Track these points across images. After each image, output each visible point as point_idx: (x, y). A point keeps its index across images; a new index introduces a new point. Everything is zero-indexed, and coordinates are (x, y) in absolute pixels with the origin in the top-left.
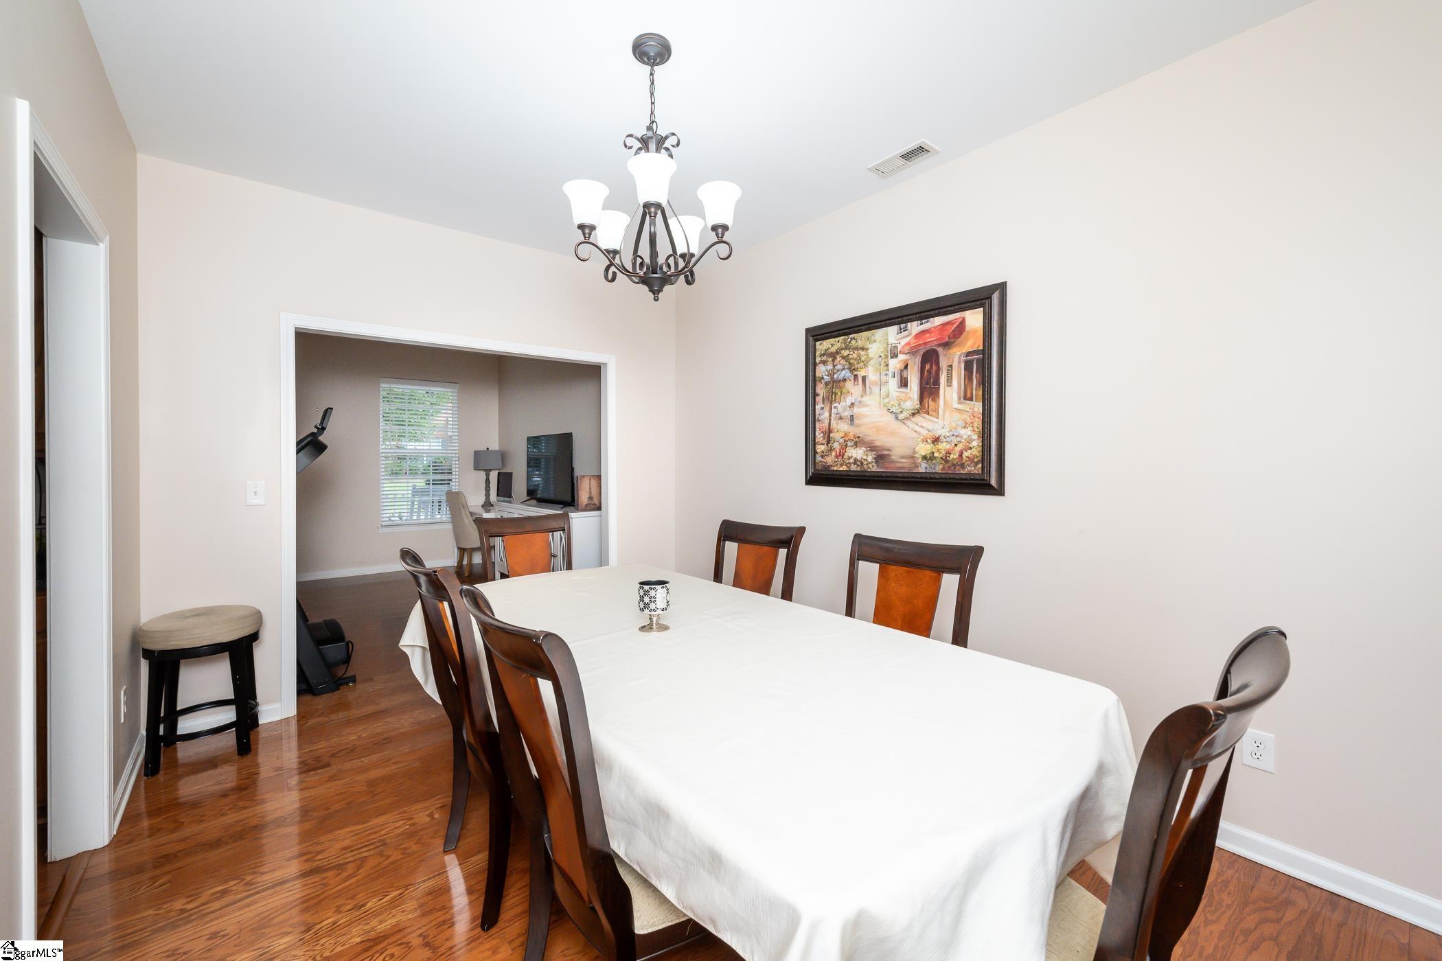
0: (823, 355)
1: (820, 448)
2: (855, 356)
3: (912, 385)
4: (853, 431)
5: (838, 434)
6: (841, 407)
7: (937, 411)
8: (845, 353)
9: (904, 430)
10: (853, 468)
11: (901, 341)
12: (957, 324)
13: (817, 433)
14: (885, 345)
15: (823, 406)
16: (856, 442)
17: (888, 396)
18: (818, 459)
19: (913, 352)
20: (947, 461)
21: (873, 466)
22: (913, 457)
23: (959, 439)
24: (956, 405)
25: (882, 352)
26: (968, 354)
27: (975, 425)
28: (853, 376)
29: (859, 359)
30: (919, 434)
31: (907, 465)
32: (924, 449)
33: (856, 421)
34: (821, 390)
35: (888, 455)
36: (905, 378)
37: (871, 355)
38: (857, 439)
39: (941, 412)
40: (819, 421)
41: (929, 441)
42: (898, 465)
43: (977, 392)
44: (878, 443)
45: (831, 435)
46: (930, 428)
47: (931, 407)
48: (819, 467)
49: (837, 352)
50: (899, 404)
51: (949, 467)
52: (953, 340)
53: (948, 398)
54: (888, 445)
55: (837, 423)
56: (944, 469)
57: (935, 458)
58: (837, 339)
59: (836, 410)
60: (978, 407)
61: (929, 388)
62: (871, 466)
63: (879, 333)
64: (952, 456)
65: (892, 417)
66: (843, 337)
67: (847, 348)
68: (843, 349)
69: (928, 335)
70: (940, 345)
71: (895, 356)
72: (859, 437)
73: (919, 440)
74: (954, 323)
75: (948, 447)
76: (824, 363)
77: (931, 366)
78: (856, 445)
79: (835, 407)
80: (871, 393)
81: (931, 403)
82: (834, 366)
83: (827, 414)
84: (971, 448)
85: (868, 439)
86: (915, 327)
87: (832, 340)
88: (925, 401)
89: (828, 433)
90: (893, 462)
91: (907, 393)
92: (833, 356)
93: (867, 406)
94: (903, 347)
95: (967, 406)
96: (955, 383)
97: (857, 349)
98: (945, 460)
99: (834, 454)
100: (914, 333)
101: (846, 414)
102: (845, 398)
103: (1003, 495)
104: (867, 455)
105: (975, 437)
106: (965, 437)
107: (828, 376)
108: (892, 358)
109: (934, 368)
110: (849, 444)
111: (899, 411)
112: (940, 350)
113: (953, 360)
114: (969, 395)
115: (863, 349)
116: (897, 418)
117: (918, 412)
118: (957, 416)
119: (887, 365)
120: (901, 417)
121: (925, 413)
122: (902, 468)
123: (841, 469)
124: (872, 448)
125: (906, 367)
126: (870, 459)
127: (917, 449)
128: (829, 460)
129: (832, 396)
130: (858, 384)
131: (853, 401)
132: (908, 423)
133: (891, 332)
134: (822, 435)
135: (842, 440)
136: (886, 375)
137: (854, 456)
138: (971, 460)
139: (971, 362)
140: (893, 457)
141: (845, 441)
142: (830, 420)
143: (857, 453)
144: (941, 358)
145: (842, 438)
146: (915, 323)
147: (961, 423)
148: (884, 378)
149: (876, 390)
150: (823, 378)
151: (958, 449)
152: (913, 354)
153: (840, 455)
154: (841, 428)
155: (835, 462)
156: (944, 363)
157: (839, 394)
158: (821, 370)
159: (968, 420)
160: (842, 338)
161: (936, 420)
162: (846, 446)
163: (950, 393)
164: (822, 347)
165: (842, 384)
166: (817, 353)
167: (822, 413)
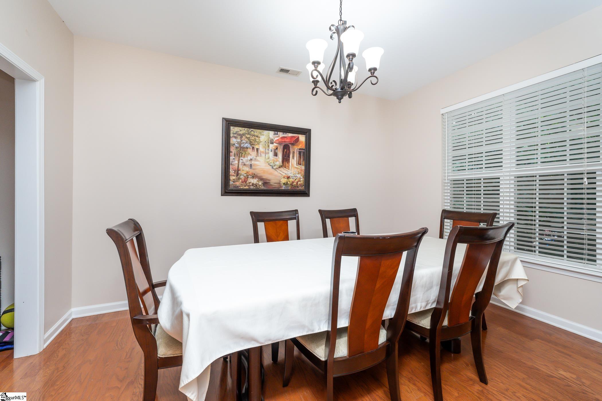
0: (235, 134)
1: (232, 178)
2: (253, 138)
3: (279, 156)
4: (251, 171)
5: (243, 172)
6: (245, 160)
7: (289, 167)
8: (249, 136)
9: (276, 173)
10: (252, 187)
11: (275, 138)
12: (296, 138)
13: (230, 171)
14: (268, 138)
15: (234, 158)
16: (253, 176)
17: (269, 158)
18: (231, 183)
19: (280, 143)
20: (292, 185)
21: (262, 187)
22: (280, 183)
23: (296, 178)
24: (295, 166)
25: (266, 140)
26: (300, 149)
27: (302, 173)
28: (252, 147)
29: (255, 140)
30: (282, 175)
31: (277, 186)
32: (284, 181)
33: (253, 167)
34: (233, 150)
35: (269, 182)
36: (276, 153)
37: (261, 140)
38: (253, 175)
39: (290, 168)
40: (232, 164)
41: (286, 178)
42: (273, 186)
43: (302, 162)
44: (264, 177)
45: (239, 172)
46: (286, 173)
47: (286, 165)
48: (231, 187)
49: (243, 134)
50: (274, 163)
51: (293, 188)
52: (295, 143)
53: (293, 163)
54: (268, 178)
55: (243, 167)
56: (291, 188)
57: (288, 184)
58: (243, 129)
59: (242, 161)
60: (303, 168)
61: (286, 159)
62: (261, 187)
63: (266, 132)
64: (294, 184)
65: (270, 168)
66: (247, 129)
67: (248, 134)
68: (246, 134)
69: (286, 139)
70: (290, 144)
71: (272, 143)
72: (254, 174)
73: (282, 177)
74: (295, 137)
75: (293, 180)
76: (236, 138)
77: (287, 150)
78: (253, 177)
79: (241, 159)
80: (261, 156)
81: (286, 164)
82: (241, 141)
84: (300, 181)
85: (259, 175)
86: (281, 134)
87: (241, 128)
88: (284, 163)
89: (237, 172)
90: (271, 185)
91: (277, 159)
92: (241, 136)
93: (259, 161)
94: (276, 141)
95: (299, 167)
96: (295, 158)
97: (254, 136)
98: (292, 184)
99: (240, 181)
100: (281, 137)
101: (248, 163)
102: (247, 156)
103: (309, 196)
104: (259, 182)
105: (302, 177)
106: (298, 177)
107: (238, 144)
108: (271, 143)
109: (288, 151)
110: (249, 176)
111: (274, 165)
112: (290, 145)
113: (295, 150)
114: (300, 163)
115: (257, 136)
116: (273, 168)
117: (282, 167)
118: (296, 170)
119: (269, 146)
120: (274, 167)
121: (284, 167)
122: (275, 188)
123: (245, 188)
124: (261, 179)
125: (277, 149)
126: (260, 183)
127: (281, 180)
128: (238, 184)
129: (240, 154)
130: (254, 151)
131: (252, 158)
132: (278, 170)
133: (271, 133)
134: (234, 171)
135: (245, 175)
136: (268, 150)
137: (252, 182)
138: (300, 185)
139: (301, 152)
140: (271, 183)
141: (247, 175)
142: (238, 165)
143: (255, 181)
144: (291, 148)
145: (245, 174)
146: (281, 133)
147: (297, 172)
148: (267, 151)
149: (263, 155)
150: (234, 144)
151: (296, 181)
152: (280, 145)
153: (244, 181)
154: (244, 170)
155: (241, 184)
156: (291, 151)
157: (244, 153)
158: (233, 141)
159: (300, 172)
160: (246, 129)
161: (288, 170)
162: (248, 178)
163: (293, 161)
164: (234, 130)
165: (246, 149)
166: (231, 132)
167: (234, 161)
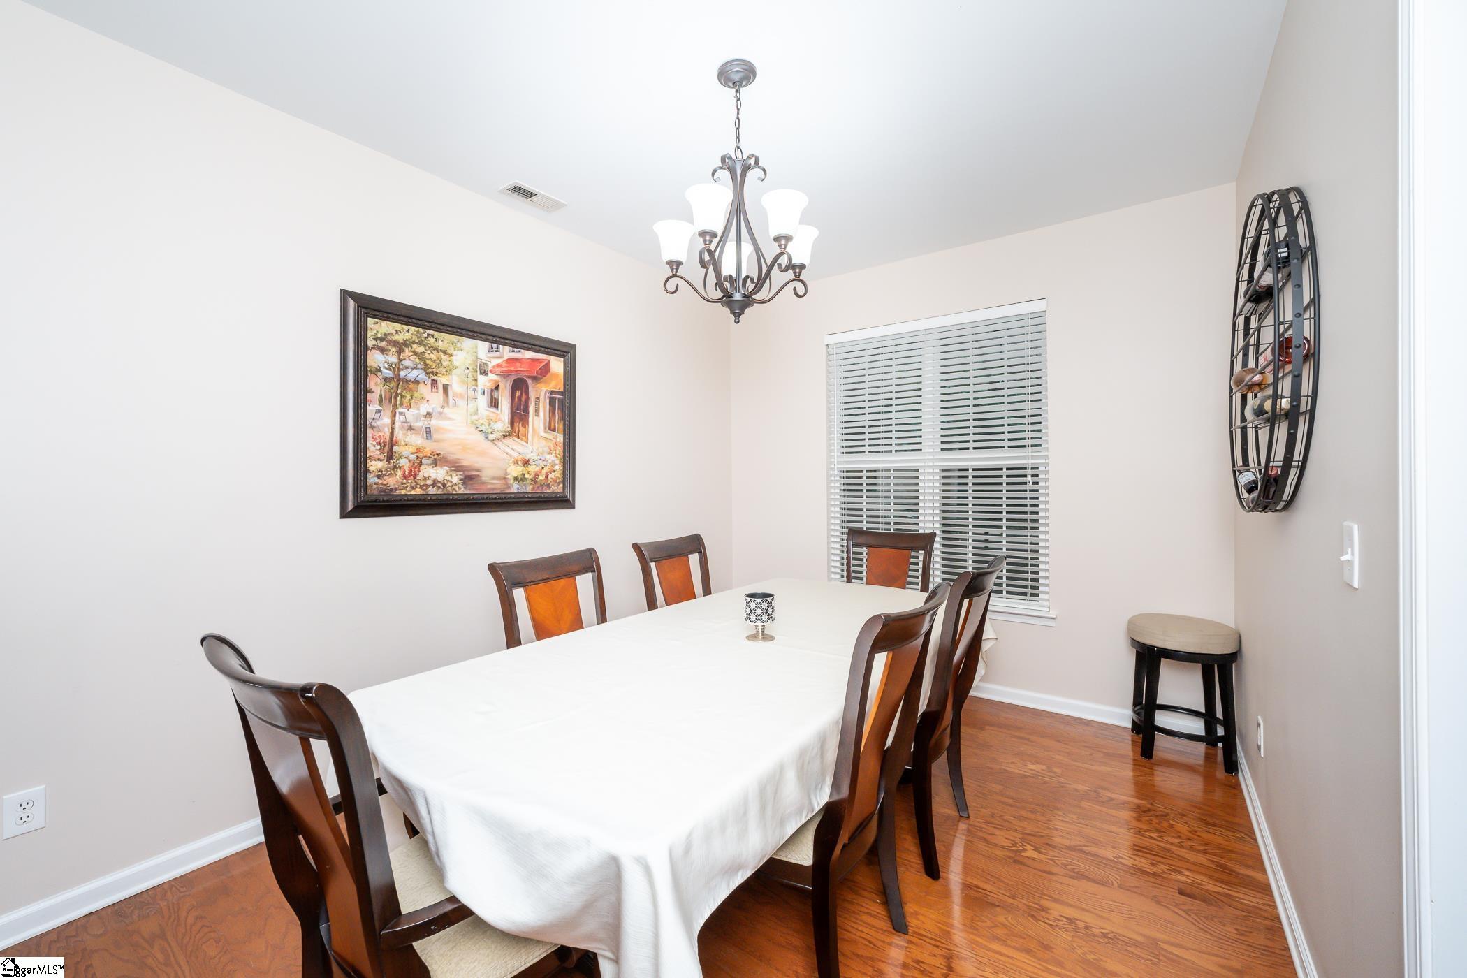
0: (382, 339)
1: (374, 466)
2: (433, 357)
3: (503, 408)
4: (430, 447)
5: (407, 448)
6: (411, 414)
7: (526, 436)
8: (420, 349)
9: (495, 451)
10: (432, 491)
11: (492, 360)
12: (544, 363)
13: (369, 445)
14: (474, 358)
15: (379, 408)
16: (435, 459)
17: (476, 412)
18: (372, 479)
19: (504, 374)
20: (536, 482)
21: (460, 489)
22: (505, 478)
23: (545, 463)
24: (542, 434)
25: (470, 364)
26: (552, 392)
27: (558, 452)
28: (430, 380)
29: (439, 363)
30: (511, 456)
31: (499, 486)
32: (515, 471)
33: (434, 435)
34: (375, 384)
35: (478, 476)
36: (495, 399)
37: (456, 363)
38: (436, 457)
39: (530, 438)
40: (372, 427)
41: (520, 463)
42: (489, 486)
43: (560, 426)
44: (465, 463)
45: (395, 449)
46: (521, 451)
47: (521, 432)
48: (373, 491)
49: (406, 344)
50: (490, 424)
51: (538, 487)
52: (540, 376)
53: (536, 425)
54: (477, 465)
55: (405, 435)
56: (533, 489)
57: (526, 479)
58: (406, 327)
59: (402, 418)
60: (560, 438)
61: (519, 414)
62: (456, 488)
63: (468, 343)
64: (540, 478)
65: (481, 437)
66: (417, 329)
67: (420, 343)
68: (414, 342)
69: (518, 364)
70: (530, 377)
71: (485, 373)
72: (439, 454)
73: (511, 462)
74: (541, 362)
75: (537, 469)
76: (383, 351)
77: (521, 394)
78: (435, 463)
79: (401, 414)
80: (455, 406)
81: (521, 428)
82: (400, 360)
83: (389, 420)
84: (554, 471)
85: (451, 457)
86: (507, 352)
87: (398, 326)
88: (516, 425)
89: (390, 449)
90: (484, 483)
91: (497, 415)
92: (400, 347)
93: (450, 419)
94: (494, 367)
95: (551, 435)
96: (542, 414)
97: (437, 349)
98: (534, 481)
99: (399, 473)
100: (506, 357)
101: (419, 424)
102: (417, 404)
103: (574, 507)
104: (451, 476)
105: (557, 462)
106: (550, 461)
107: (390, 370)
108: (481, 374)
109: (524, 396)
110: (424, 461)
111: (490, 430)
112: (529, 381)
113: (540, 393)
114: (552, 427)
115: (445, 352)
116: (487, 438)
117: (509, 435)
118: (543, 443)
119: (476, 380)
120: (491, 437)
121: (515, 436)
122: (494, 489)
123: (413, 493)
124: (456, 467)
125: (497, 388)
126: (455, 479)
127: (509, 470)
128: (392, 482)
129: (396, 398)
130: (437, 392)
131: (431, 411)
132: (499, 444)
133: (482, 347)
134: (378, 447)
135: (413, 457)
136: (475, 390)
137: (433, 476)
138: (554, 480)
139: (555, 399)
140: (483, 479)
141: (418, 457)
142: (393, 429)
143: (440, 473)
144: (530, 389)
145: (414, 453)
146: (507, 348)
147: (547, 449)
148: (471, 393)
149: (462, 403)
150: (379, 370)
151: (545, 471)
152: (504, 378)
153: (410, 475)
154: (409, 443)
155: (402, 484)
156: (532, 395)
157: (408, 397)
158: (376, 359)
159: (553, 448)
160: (413, 329)
161: (524, 443)
162: (421, 464)
163: (537, 421)
164: (377, 327)
165: (412, 386)
166: (369, 334)
167: (380, 419)
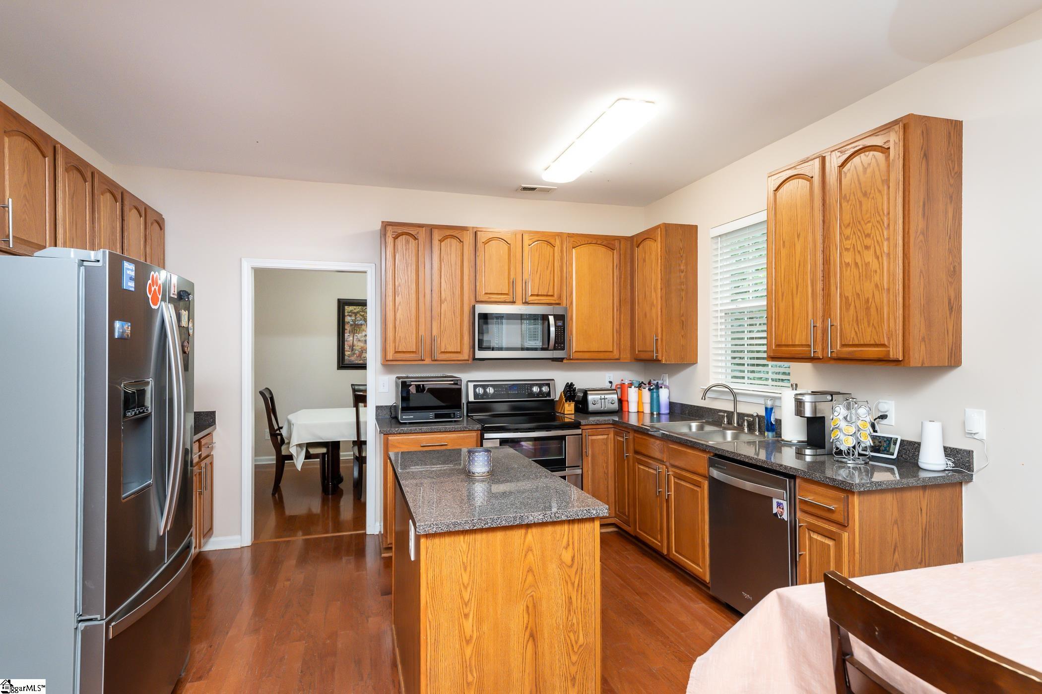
0: (350, 312)
1: (347, 353)
4: (366, 346)
5: (358, 347)
6: (360, 336)
8: (362, 313)
13: (345, 346)
15: (349, 334)
18: (346, 358)
28: (366, 324)
34: (347, 327)
40: (347, 341)
45: (354, 347)
48: (346, 362)
49: (358, 312)
55: (357, 343)
58: (357, 307)
68: (360, 312)
76: (350, 316)
79: (356, 336)
82: (356, 318)
83: (351, 338)
87: (355, 307)
89: (352, 347)
92: (356, 314)
99: (355, 355)
101: (362, 339)
102: (361, 332)
107: (352, 322)
123: (360, 362)
128: (353, 358)
129: (354, 331)
131: (366, 334)
134: (349, 347)
135: (360, 350)
142: (353, 341)
150: (349, 322)
153: (359, 356)
154: (359, 345)
155: (356, 359)
157: (358, 330)
158: (348, 319)
160: (360, 307)
162: (362, 352)
164: (348, 309)
165: (360, 326)
166: (346, 311)
167: (349, 338)
